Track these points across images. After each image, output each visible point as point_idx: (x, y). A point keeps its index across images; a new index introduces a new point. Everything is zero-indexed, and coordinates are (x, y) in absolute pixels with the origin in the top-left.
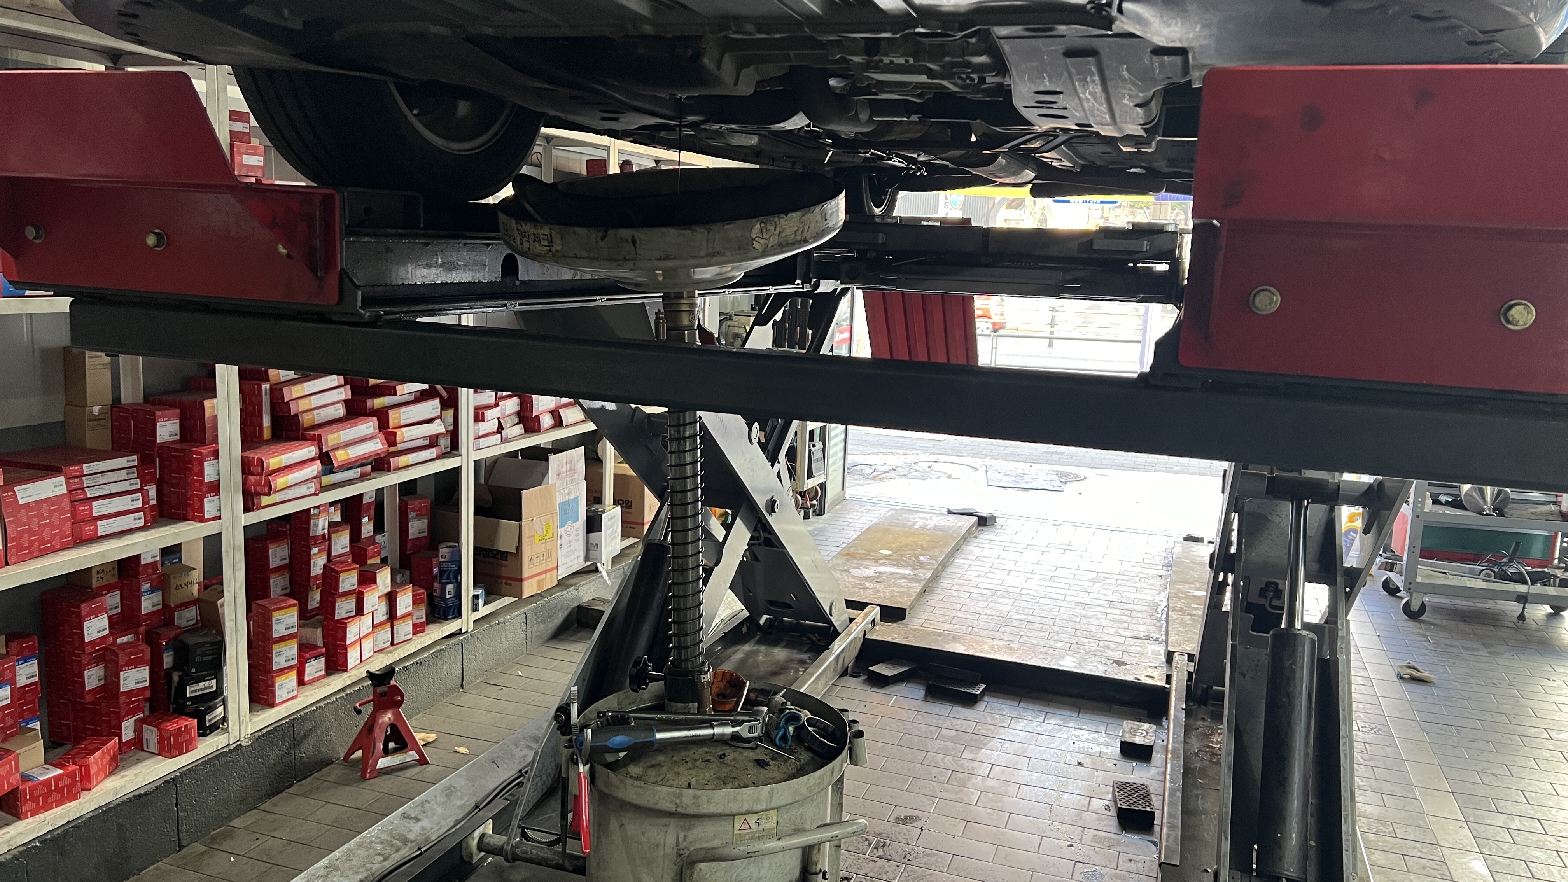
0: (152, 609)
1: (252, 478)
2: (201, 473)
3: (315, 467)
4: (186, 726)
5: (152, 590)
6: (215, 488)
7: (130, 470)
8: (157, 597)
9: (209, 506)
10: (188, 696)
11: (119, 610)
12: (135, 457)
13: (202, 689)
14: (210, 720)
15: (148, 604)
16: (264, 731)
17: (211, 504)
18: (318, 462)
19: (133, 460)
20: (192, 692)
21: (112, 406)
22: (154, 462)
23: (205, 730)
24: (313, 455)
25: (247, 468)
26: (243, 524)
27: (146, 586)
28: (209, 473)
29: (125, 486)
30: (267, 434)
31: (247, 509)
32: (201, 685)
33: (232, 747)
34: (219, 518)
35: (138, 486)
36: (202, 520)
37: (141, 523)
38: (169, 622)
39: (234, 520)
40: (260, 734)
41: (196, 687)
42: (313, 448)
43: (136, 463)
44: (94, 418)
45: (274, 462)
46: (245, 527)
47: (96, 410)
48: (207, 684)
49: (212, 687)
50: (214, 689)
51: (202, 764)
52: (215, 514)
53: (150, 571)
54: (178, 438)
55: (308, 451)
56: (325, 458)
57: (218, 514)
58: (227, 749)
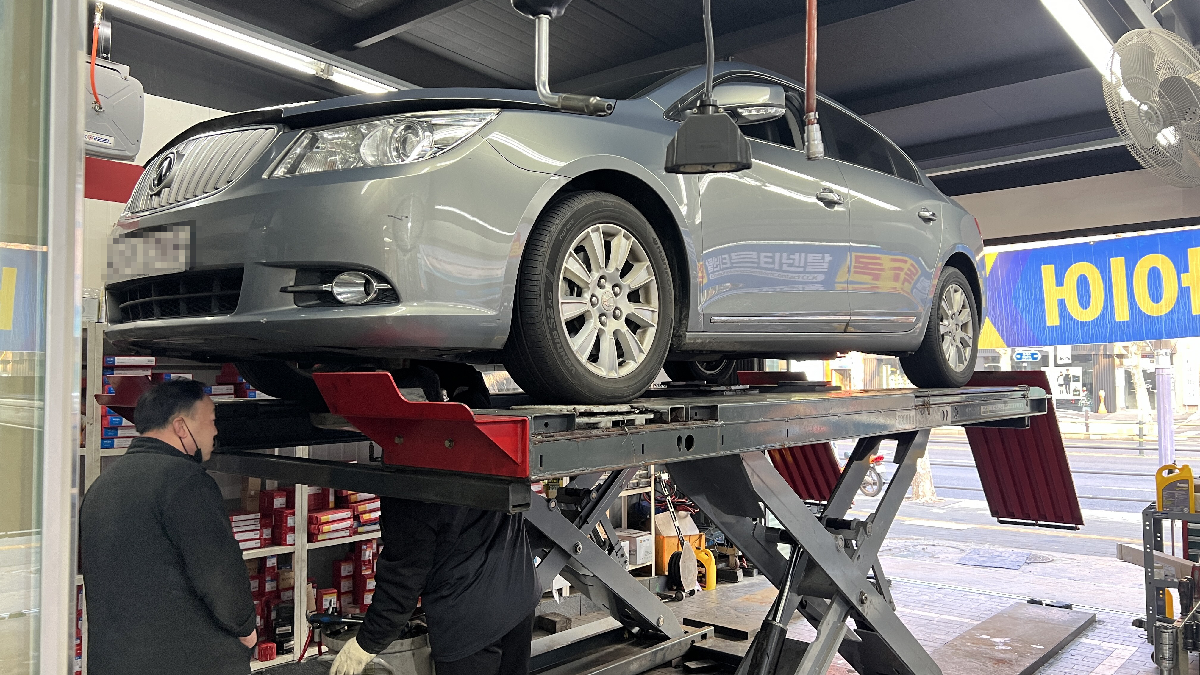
0: (270, 590)
1: (313, 526)
2: (286, 523)
3: (349, 522)
4: (270, 647)
5: (272, 580)
6: (292, 530)
7: (256, 520)
8: (274, 584)
9: (289, 538)
10: (277, 633)
11: (257, 589)
12: (259, 514)
13: (285, 631)
14: (286, 647)
15: (269, 587)
16: (314, 657)
17: (291, 538)
18: (352, 520)
19: (258, 516)
20: (279, 631)
21: (261, 491)
22: (272, 518)
23: (281, 651)
24: (349, 516)
25: (311, 521)
26: (307, 549)
27: (268, 578)
28: (290, 522)
29: (253, 527)
30: (332, 505)
31: (309, 541)
32: (284, 628)
33: (295, 662)
34: (294, 544)
35: (259, 528)
36: (286, 545)
37: (259, 545)
38: (279, 597)
39: (302, 546)
40: (312, 658)
41: (281, 629)
42: (350, 512)
43: (259, 517)
44: (251, 497)
45: (324, 518)
46: (308, 550)
47: (253, 493)
48: (286, 628)
49: (289, 630)
50: (290, 631)
51: (277, 667)
52: (291, 543)
53: (271, 570)
54: (285, 506)
55: (347, 514)
56: (356, 517)
57: (293, 543)
58: (292, 662)
